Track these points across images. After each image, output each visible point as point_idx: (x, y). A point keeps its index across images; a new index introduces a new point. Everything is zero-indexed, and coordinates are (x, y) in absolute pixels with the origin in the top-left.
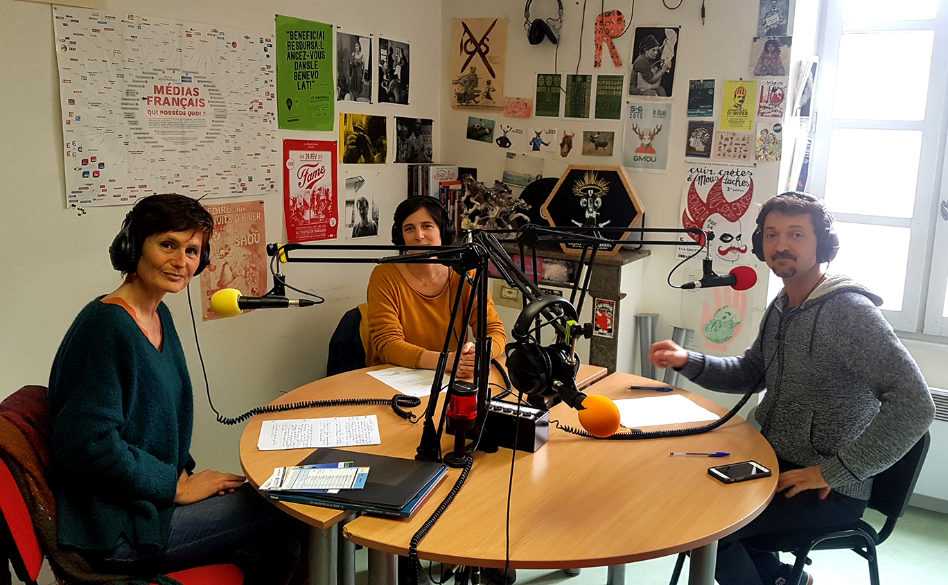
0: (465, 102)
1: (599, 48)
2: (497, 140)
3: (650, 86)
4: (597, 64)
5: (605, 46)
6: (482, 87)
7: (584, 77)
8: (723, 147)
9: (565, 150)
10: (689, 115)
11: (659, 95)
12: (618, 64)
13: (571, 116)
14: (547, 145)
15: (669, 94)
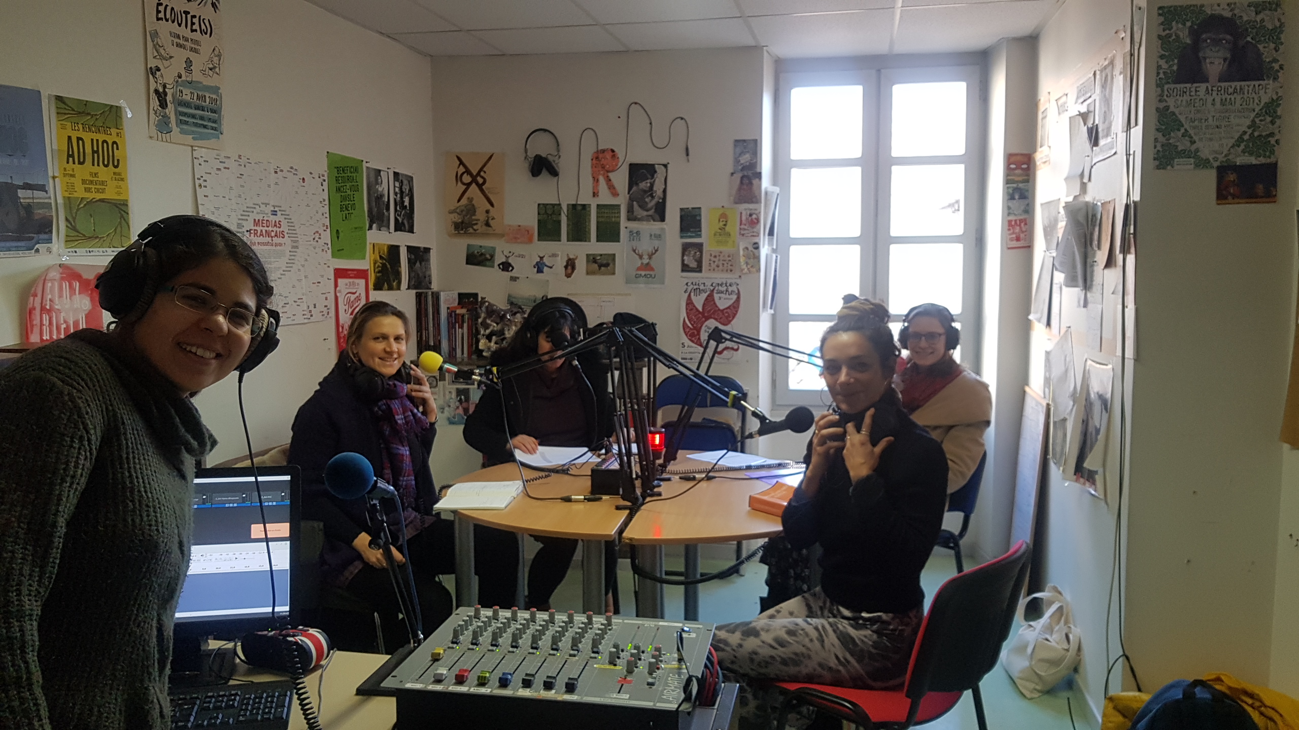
0: (462, 230)
1: (596, 180)
2: (499, 265)
3: (645, 213)
4: (595, 194)
5: (602, 180)
6: (480, 216)
7: (584, 206)
8: (712, 262)
9: (569, 271)
10: (682, 237)
11: (654, 220)
12: (615, 194)
13: (573, 241)
14: (551, 267)
15: (663, 219)
